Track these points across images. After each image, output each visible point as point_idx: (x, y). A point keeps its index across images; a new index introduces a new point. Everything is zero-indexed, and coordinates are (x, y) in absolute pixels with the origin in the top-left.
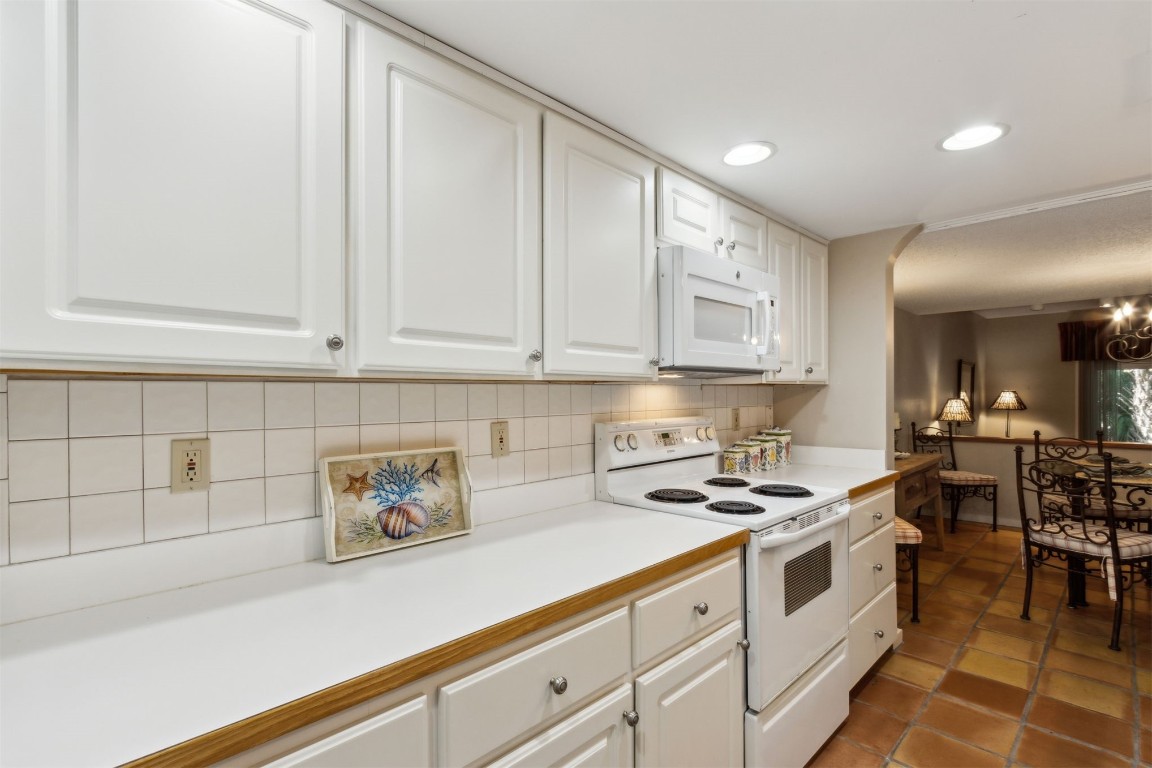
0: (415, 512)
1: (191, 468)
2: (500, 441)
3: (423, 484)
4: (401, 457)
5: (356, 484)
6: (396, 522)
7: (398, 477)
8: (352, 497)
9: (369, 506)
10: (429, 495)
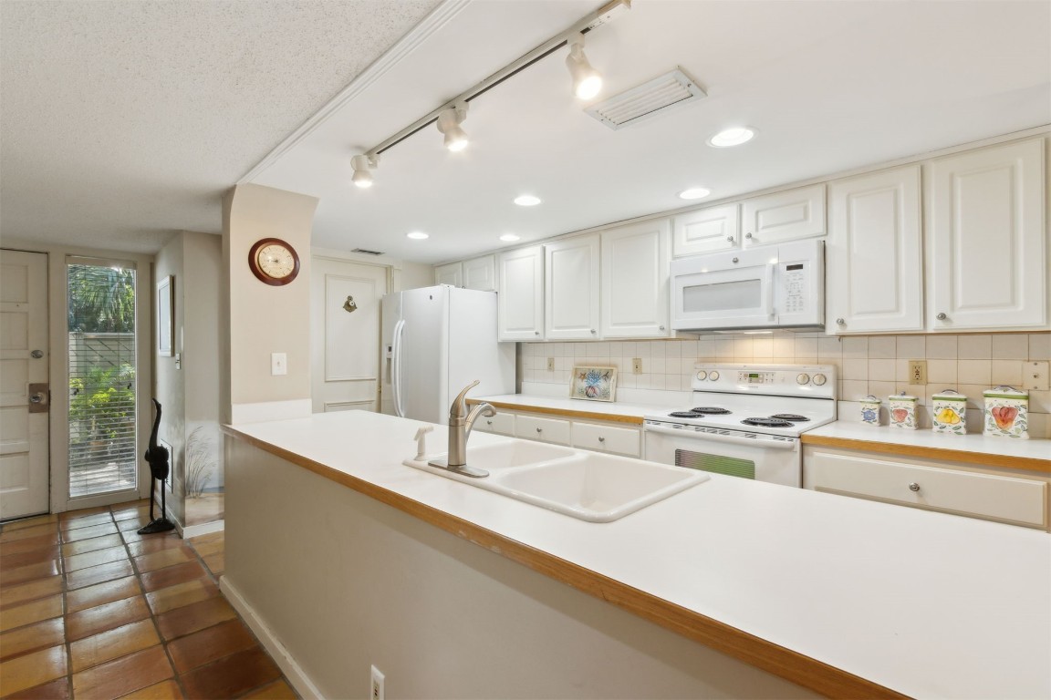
0: (597, 389)
1: (551, 366)
2: (637, 367)
3: (602, 380)
4: (597, 369)
5: (583, 376)
6: (590, 391)
7: (594, 376)
8: (580, 380)
9: (584, 384)
10: (602, 384)
